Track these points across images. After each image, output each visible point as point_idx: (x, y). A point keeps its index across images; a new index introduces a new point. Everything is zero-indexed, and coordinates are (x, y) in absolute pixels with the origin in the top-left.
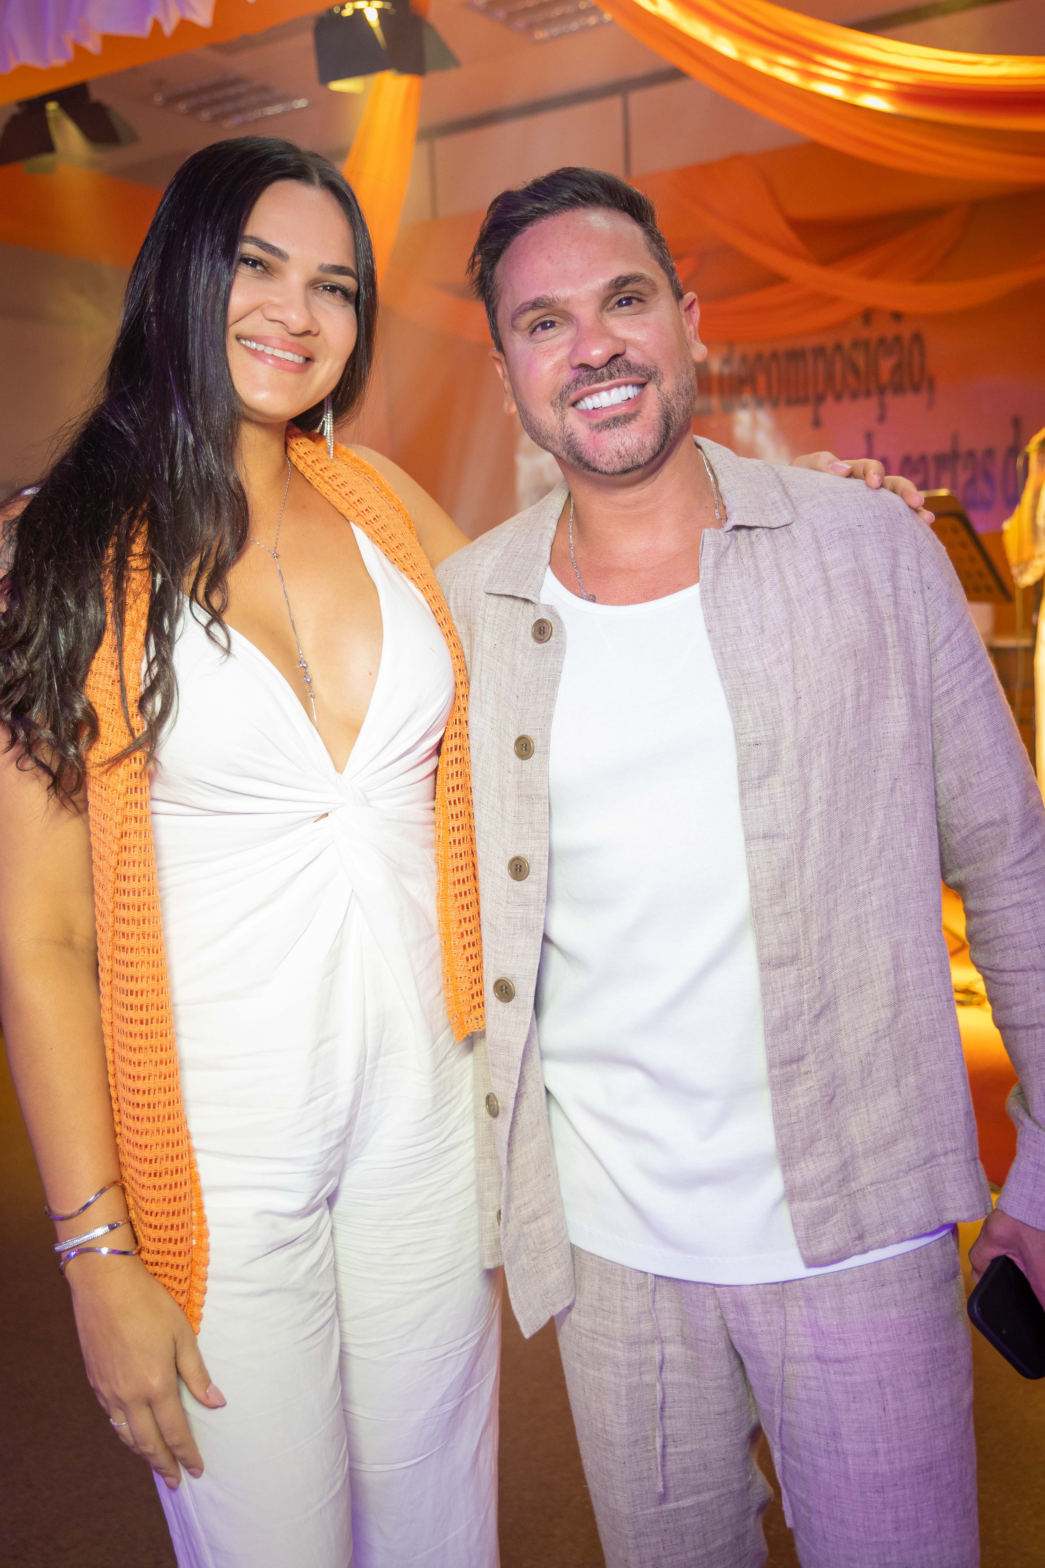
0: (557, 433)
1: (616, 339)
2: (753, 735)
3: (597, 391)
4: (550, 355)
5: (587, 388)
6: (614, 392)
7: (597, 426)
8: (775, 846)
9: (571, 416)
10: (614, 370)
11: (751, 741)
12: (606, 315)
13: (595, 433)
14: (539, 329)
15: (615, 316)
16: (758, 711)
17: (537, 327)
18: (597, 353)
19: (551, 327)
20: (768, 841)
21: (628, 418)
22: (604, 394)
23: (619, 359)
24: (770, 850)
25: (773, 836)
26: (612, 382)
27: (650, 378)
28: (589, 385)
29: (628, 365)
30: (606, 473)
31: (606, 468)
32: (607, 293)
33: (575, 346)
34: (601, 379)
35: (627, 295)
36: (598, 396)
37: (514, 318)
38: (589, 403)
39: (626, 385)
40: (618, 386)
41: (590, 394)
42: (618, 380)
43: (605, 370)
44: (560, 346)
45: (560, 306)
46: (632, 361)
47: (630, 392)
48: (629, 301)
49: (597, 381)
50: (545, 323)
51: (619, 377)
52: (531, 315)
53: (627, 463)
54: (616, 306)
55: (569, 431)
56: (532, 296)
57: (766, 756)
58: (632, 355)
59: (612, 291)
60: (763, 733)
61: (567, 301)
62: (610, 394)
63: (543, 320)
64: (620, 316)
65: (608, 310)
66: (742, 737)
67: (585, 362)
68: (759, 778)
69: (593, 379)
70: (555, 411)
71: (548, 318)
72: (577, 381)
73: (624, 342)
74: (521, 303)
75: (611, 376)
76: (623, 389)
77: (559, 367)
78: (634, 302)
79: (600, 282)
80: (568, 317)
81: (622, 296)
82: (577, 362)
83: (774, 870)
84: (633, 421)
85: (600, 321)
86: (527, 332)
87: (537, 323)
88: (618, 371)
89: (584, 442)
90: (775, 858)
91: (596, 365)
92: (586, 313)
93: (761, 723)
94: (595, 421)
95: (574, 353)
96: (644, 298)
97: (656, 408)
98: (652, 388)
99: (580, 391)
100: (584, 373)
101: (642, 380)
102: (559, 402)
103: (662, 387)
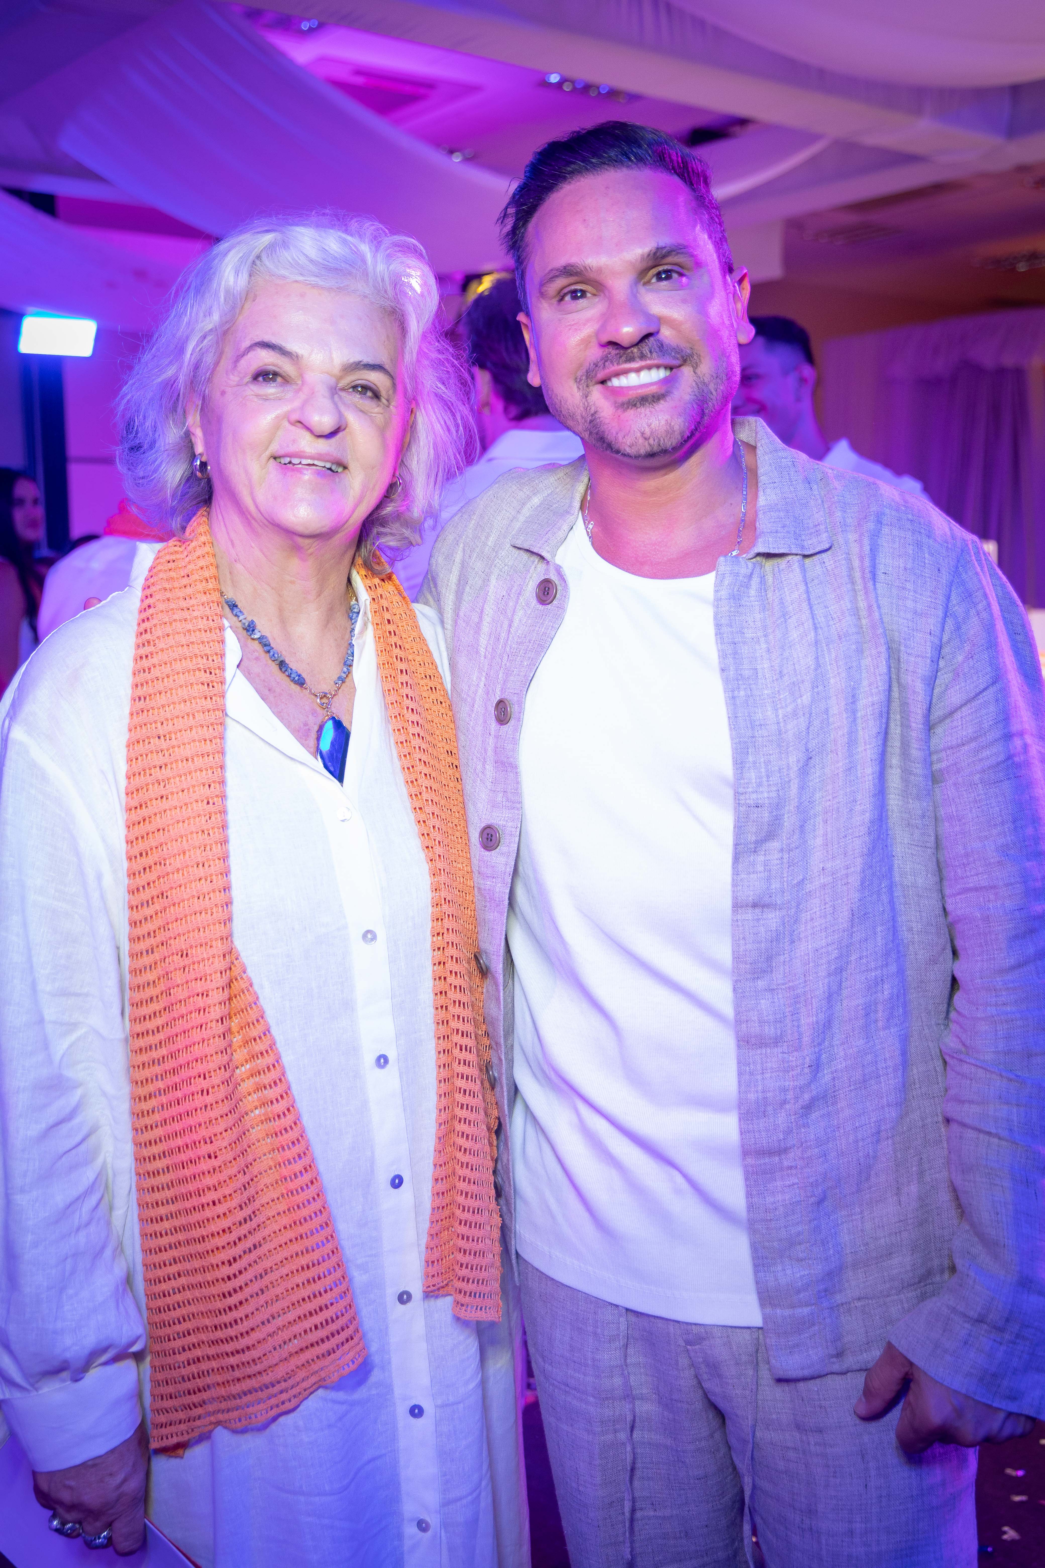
0: (579, 412)
1: (650, 318)
2: (754, 796)
3: (626, 372)
4: (576, 329)
5: (615, 368)
6: (643, 374)
7: (623, 404)
8: (764, 916)
9: (596, 394)
10: (646, 350)
11: (752, 802)
12: (642, 290)
13: (619, 411)
14: (568, 298)
15: (652, 291)
16: (763, 770)
17: (566, 294)
18: (628, 331)
19: (581, 297)
20: (758, 911)
21: (656, 398)
22: (633, 376)
23: (652, 339)
24: (758, 920)
25: (763, 906)
26: (643, 363)
27: (685, 361)
28: (618, 364)
29: (662, 348)
30: (628, 456)
31: (629, 451)
32: (644, 265)
33: (606, 319)
34: (631, 359)
35: (666, 267)
36: (627, 378)
37: (542, 285)
38: (616, 382)
39: (658, 367)
40: (649, 368)
41: (617, 374)
42: (649, 362)
43: (635, 350)
44: (588, 320)
45: (592, 275)
46: (666, 342)
47: (662, 374)
48: (668, 275)
49: (626, 361)
50: (575, 291)
51: (650, 359)
52: (560, 282)
53: (653, 445)
54: (654, 280)
55: (592, 411)
56: (561, 262)
57: (766, 819)
58: (667, 334)
59: (650, 263)
60: (766, 795)
61: (600, 270)
62: (639, 376)
63: (573, 287)
64: (657, 291)
65: (645, 284)
66: (742, 797)
67: (614, 340)
68: (757, 842)
69: (623, 358)
70: (578, 388)
71: (578, 287)
72: (605, 359)
73: (659, 320)
74: (550, 268)
75: (642, 357)
77: (586, 342)
78: (675, 276)
79: (638, 251)
80: (600, 287)
81: (661, 268)
82: (605, 339)
83: (760, 942)
85: (634, 295)
86: (555, 301)
87: (566, 291)
88: (651, 352)
89: (607, 421)
90: (762, 929)
91: (625, 342)
92: (620, 286)
93: (765, 783)
94: (622, 400)
95: (603, 328)
96: (685, 272)
97: (689, 390)
98: (687, 371)
99: (607, 371)
100: (613, 351)
101: (675, 363)
102: (584, 378)
103: (698, 371)
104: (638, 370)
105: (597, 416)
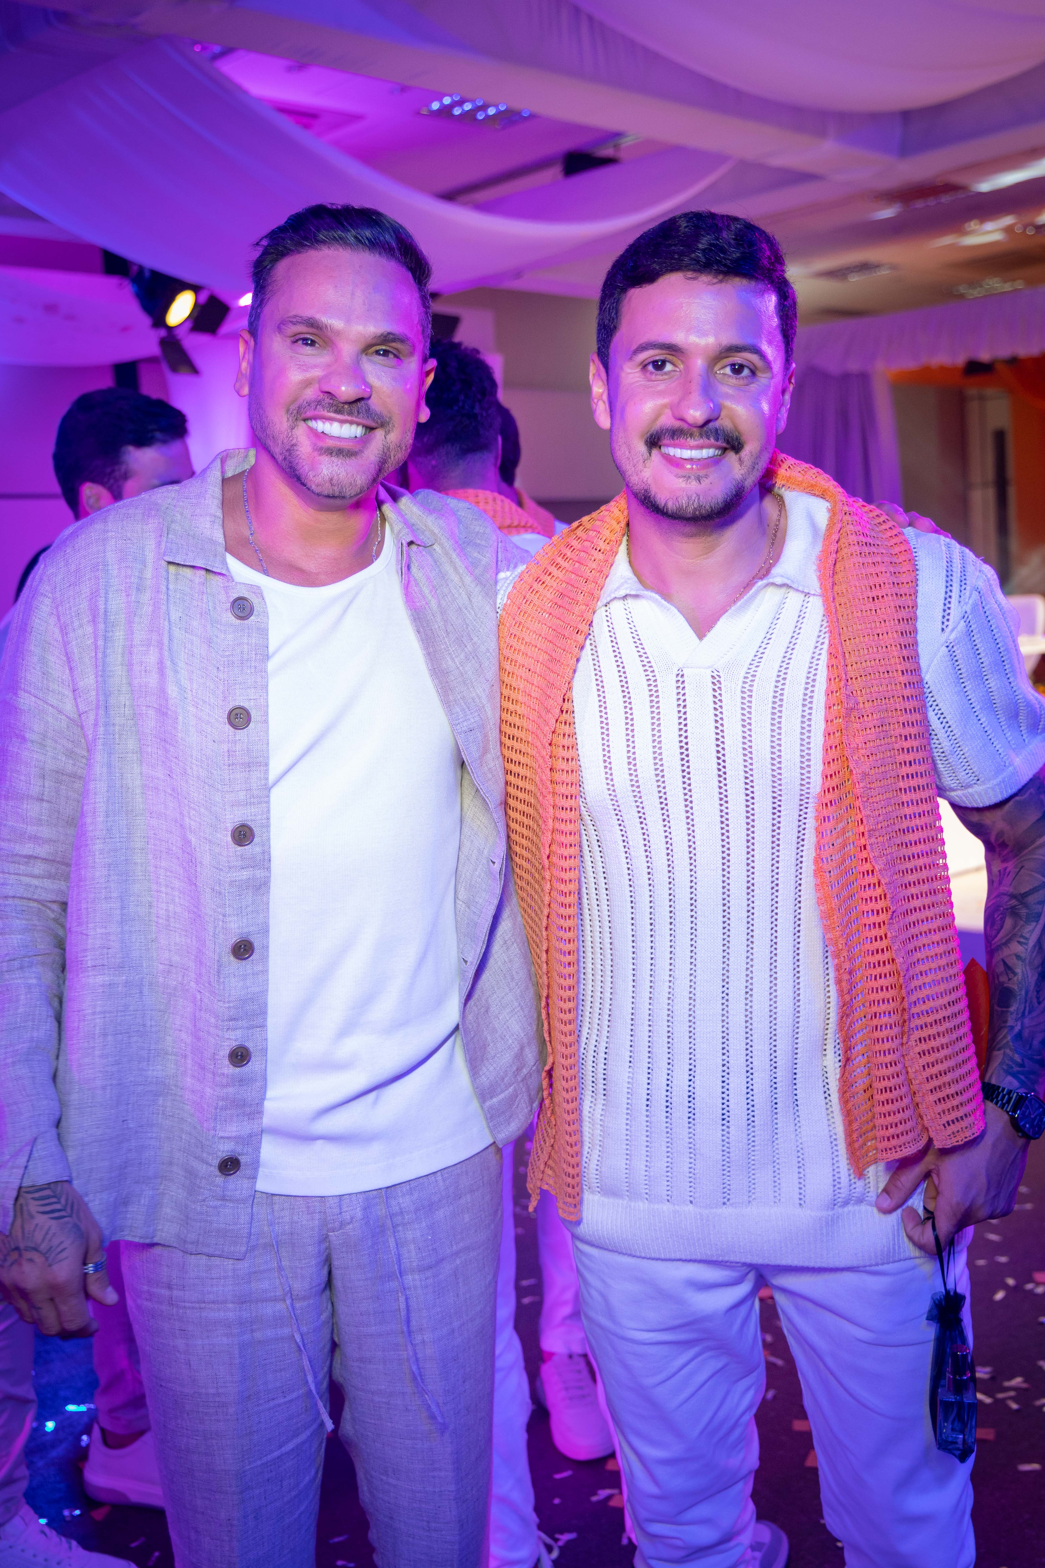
0: (281, 439)
1: (366, 385)
3: (332, 419)
5: (324, 413)
6: (346, 427)
7: (321, 449)
9: (300, 429)
10: (354, 407)
12: (364, 358)
13: (316, 453)
14: (300, 342)
15: (371, 362)
17: (299, 339)
18: (346, 389)
19: (311, 345)
21: (350, 454)
22: (336, 425)
23: (363, 402)
26: (349, 418)
27: (381, 426)
28: (329, 411)
29: (368, 410)
31: (313, 487)
33: (329, 373)
34: (340, 412)
35: (388, 348)
36: (331, 424)
37: (283, 324)
38: (320, 425)
39: (358, 424)
40: (351, 423)
41: (326, 419)
42: (354, 419)
43: (346, 406)
46: (372, 407)
48: (386, 354)
49: (336, 412)
50: (308, 340)
51: (356, 417)
52: (299, 328)
54: (375, 354)
55: (294, 441)
58: (375, 403)
63: (306, 336)
64: (374, 362)
65: (367, 355)
67: (332, 391)
69: (335, 409)
70: (288, 419)
71: (311, 337)
72: (318, 403)
73: (372, 390)
74: (293, 313)
75: (350, 413)
76: (354, 427)
77: (307, 383)
78: (391, 356)
79: (372, 328)
80: (328, 343)
81: (383, 347)
82: (325, 387)
84: (353, 458)
85: (357, 361)
86: (289, 340)
87: (302, 336)
89: (303, 457)
91: (341, 398)
94: (321, 444)
95: (325, 378)
96: (399, 356)
98: (379, 434)
99: (316, 412)
100: (327, 400)
101: (373, 425)
102: (295, 412)
103: (388, 437)
104: (342, 422)
105: (295, 448)
